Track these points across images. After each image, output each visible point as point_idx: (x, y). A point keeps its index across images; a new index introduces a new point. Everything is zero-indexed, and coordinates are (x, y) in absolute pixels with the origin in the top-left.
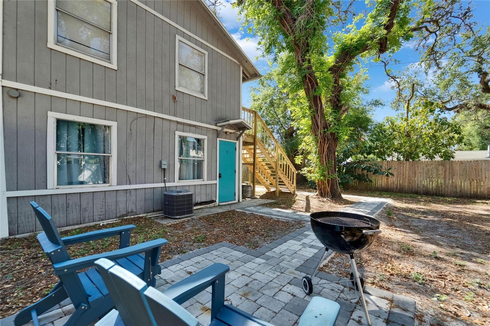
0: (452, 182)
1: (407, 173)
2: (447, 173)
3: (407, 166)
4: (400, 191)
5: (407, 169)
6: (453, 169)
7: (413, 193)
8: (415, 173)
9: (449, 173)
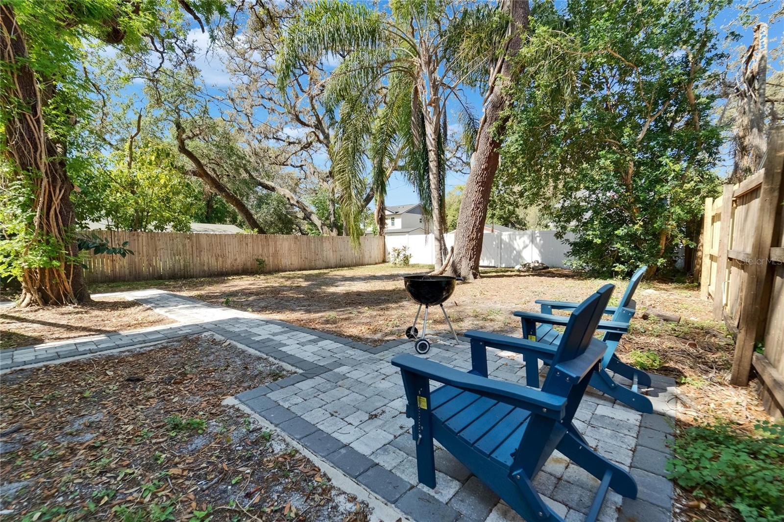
0: (200, 260)
1: (144, 250)
2: (194, 248)
3: (144, 239)
4: (135, 278)
5: (144, 244)
6: (200, 244)
7: (156, 279)
8: (156, 250)
9: (197, 249)
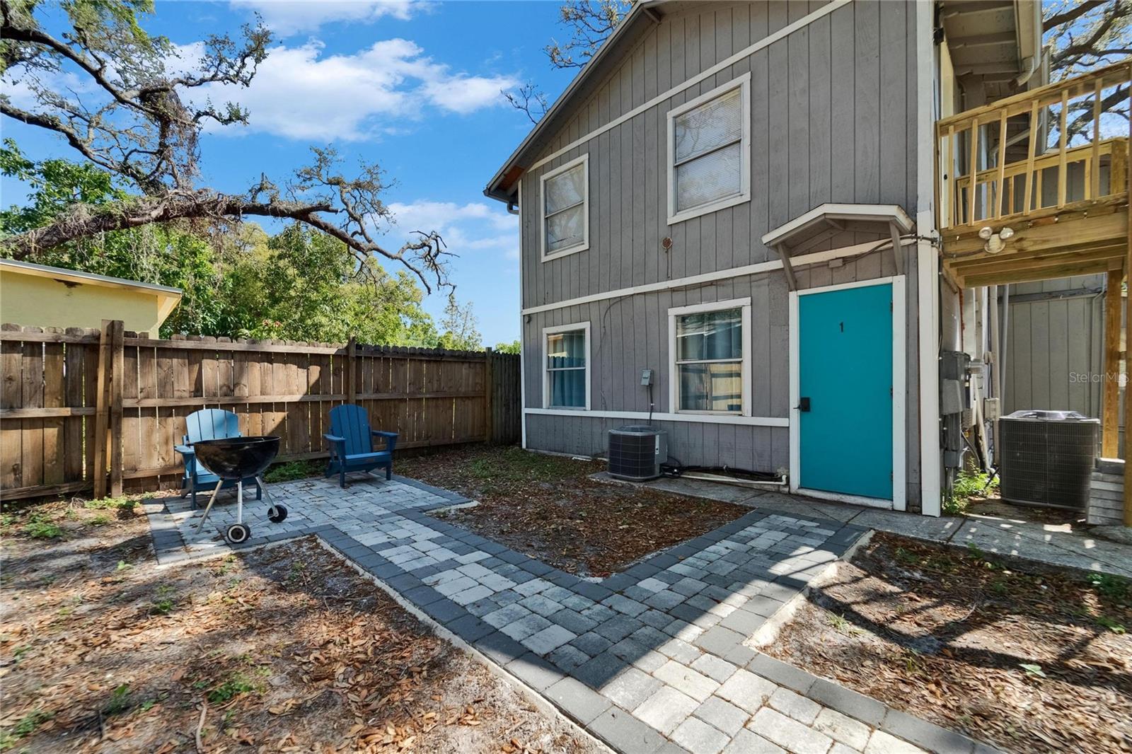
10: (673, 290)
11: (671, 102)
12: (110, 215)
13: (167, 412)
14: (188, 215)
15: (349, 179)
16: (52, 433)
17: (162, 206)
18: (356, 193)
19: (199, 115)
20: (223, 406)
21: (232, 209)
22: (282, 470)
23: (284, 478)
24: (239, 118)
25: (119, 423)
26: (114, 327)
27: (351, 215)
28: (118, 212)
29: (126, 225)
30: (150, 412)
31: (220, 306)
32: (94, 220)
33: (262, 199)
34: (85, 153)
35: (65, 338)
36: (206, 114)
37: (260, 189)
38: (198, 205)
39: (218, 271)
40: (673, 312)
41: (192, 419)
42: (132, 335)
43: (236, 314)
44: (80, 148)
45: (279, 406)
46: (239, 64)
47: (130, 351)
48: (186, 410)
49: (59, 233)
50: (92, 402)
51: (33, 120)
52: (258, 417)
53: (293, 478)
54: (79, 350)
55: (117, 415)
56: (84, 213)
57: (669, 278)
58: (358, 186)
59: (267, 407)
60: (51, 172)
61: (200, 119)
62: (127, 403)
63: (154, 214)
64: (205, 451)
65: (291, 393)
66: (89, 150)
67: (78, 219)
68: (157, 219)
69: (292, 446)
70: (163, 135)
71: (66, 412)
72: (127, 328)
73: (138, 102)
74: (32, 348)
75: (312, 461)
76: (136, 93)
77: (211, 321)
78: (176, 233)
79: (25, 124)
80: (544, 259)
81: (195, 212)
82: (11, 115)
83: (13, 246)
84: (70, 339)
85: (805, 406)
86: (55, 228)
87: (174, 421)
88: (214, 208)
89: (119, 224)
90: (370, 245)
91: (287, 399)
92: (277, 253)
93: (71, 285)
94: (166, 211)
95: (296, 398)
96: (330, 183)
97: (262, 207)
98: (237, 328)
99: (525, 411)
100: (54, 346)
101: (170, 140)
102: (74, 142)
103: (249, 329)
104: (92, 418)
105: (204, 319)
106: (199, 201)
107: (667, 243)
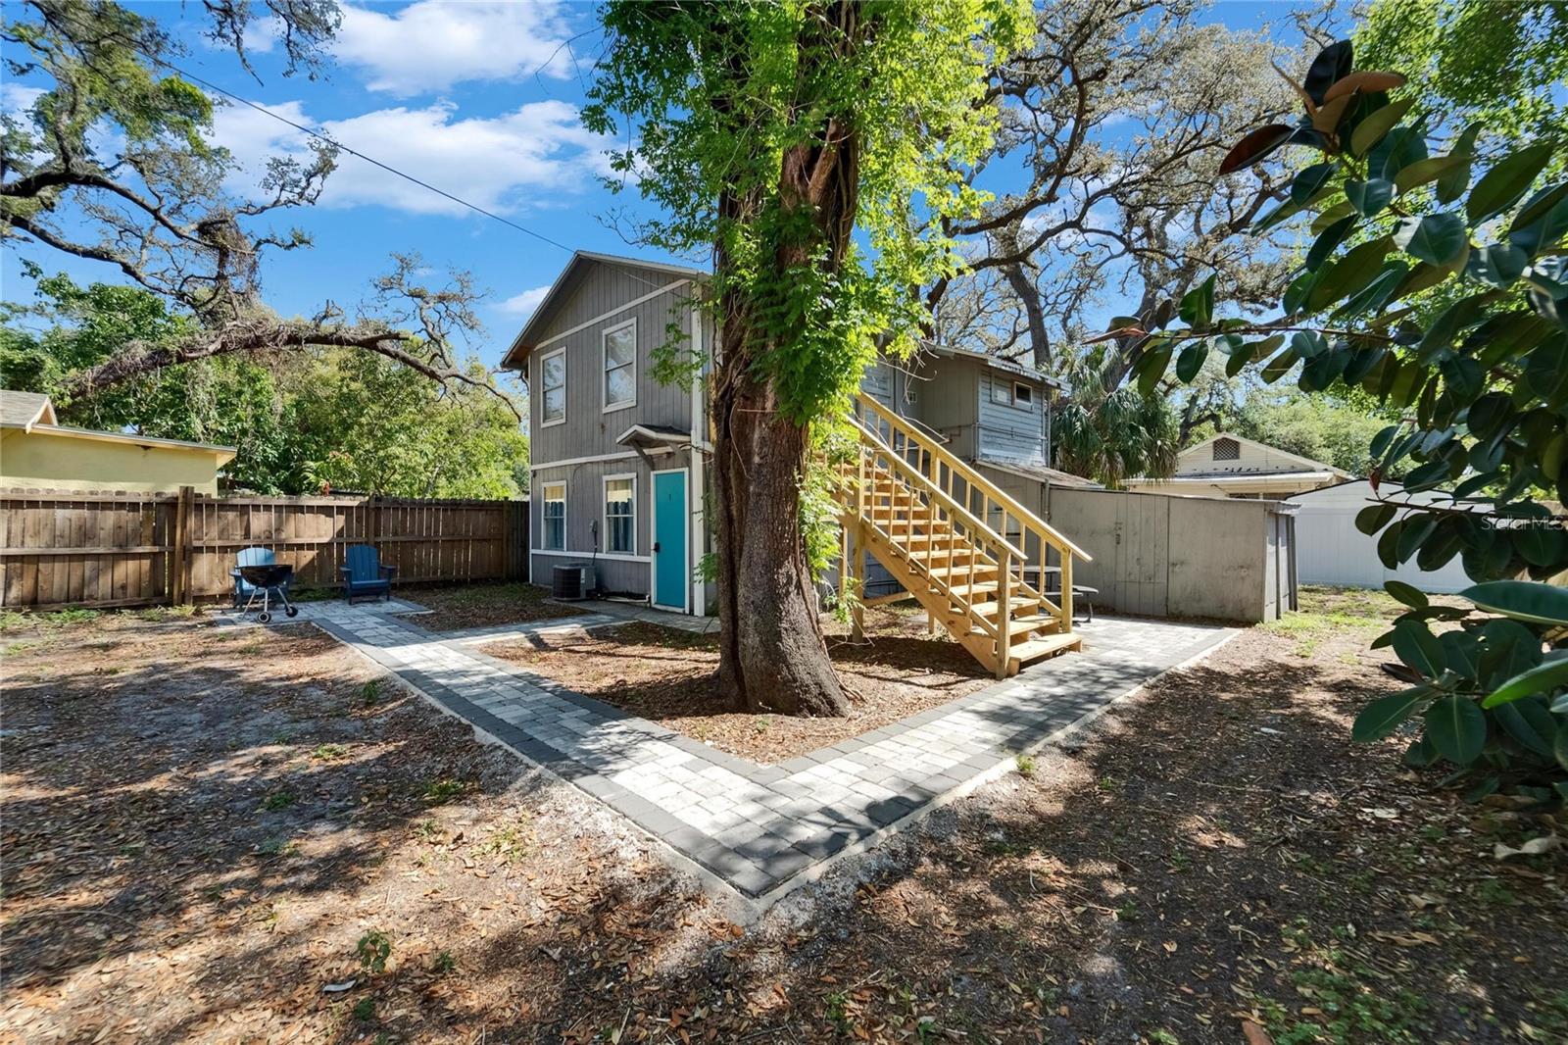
10: (605, 462)
11: (605, 324)
12: (166, 351)
13: (224, 549)
14: (247, 346)
15: (433, 291)
16: (146, 564)
17: (220, 340)
18: (441, 307)
19: (259, 243)
20: (266, 546)
21: (293, 340)
22: (309, 594)
23: (310, 599)
24: (302, 242)
25: (191, 556)
26: (186, 491)
27: (430, 336)
28: (173, 348)
29: (181, 360)
30: (211, 549)
31: (280, 437)
32: (151, 357)
33: (327, 327)
34: (138, 279)
35: (155, 499)
36: (268, 241)
37: (325, 317)
38: (257, 337)
39: (281, 402)
40: (605, 478)
41: (241, 555)
42: (200, 495)
43: (301, 444)
44: (133, 274)
45: (310, 546)
46: (303, 184)
47: (199, 507)
48: (236, 549)
49: (115, 371)
50: (172, 542)
51: (87, 254)
52: (293, 554)
53: (316, 599)
54: (163, 508)
55: (190, 553)
56: (140, 349)
57: (604, 453)
58: (442, 299)
59: (300, 547)
60: (101, 299)
61: (261, 247)
62: (196, 543)
63: (212, 348)
64: (250, 574)
65: (320, 536)
66: (143, 275)
67: (133, 357)
68: (214, 353)
69: (320, 576)
70: (222, 264)
71: (156, 549)
72: (196, 491)
73: (195, 236)
74: (134, 507)
75: (333, 589)
76: (194, 227)
77: (272, 454)
78: (234, 361)
79: (80, 258)
80: (543, 425)
81: (254, 344)
82: (67, 250)
83: (70, 386)
84: (159, 500)
85: (657, 548)
86: (111, 366)
87: (229, 556)
88: (274, 339)
89: (175, 360)
90: (449, 372)
91: (316, 541)
92: (348, 374)
93: (146, 448)
94: (224, 345)
95: (325, 540)
96: (412, 295)
97: (326, 337)
98: (301, 459)
99: (532, 551)
100: (148, 505)
101: (229, 270)
102: (127, 269)
103: (316, 460)
104: (172, 554)
105: (264, 451)
106: (258, 333)
107: (603, 427)
